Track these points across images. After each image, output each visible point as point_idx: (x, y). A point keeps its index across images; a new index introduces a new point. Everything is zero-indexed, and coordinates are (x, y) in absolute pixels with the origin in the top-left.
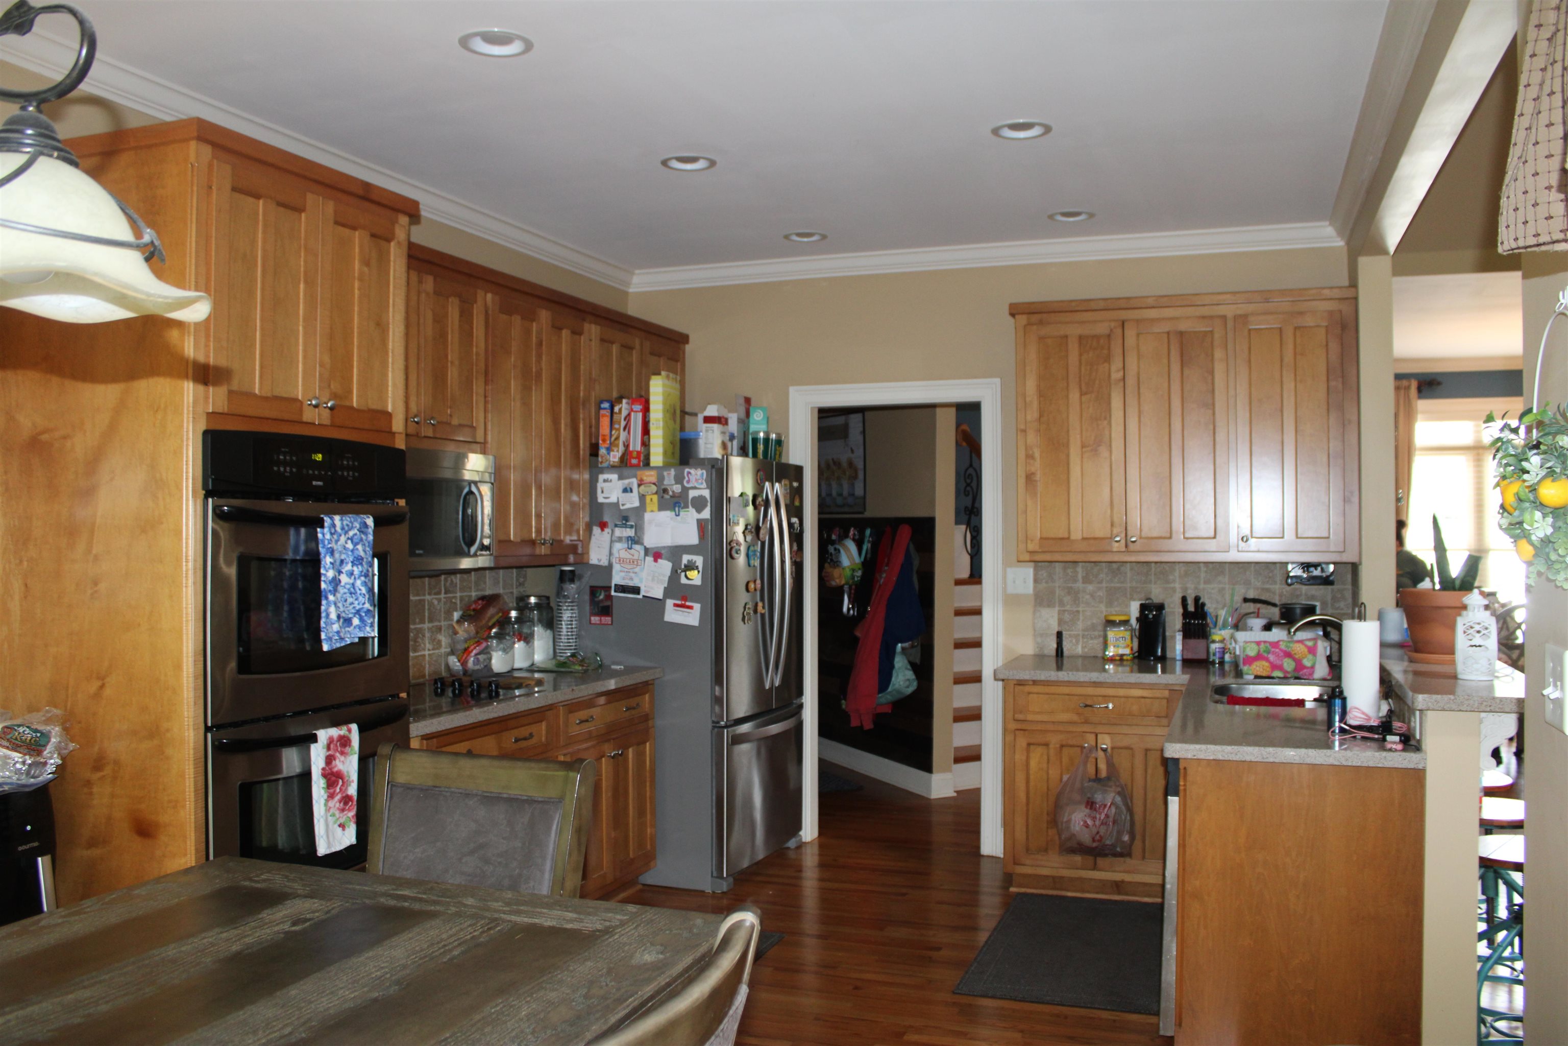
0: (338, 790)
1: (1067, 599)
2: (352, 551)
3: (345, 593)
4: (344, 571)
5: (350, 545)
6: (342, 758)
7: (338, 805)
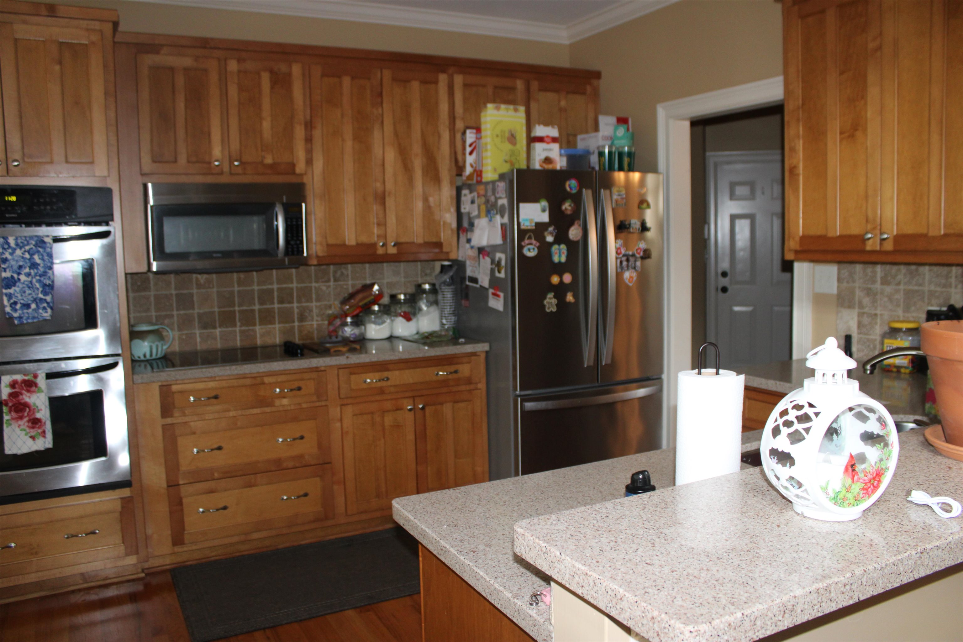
0: (26, 414)
1: (866, 301)
2: (29, 259)
3: (24, 287)
4: (23, 273)
5: (27, 256)
6: (28, 394)
7: (27, 424)
